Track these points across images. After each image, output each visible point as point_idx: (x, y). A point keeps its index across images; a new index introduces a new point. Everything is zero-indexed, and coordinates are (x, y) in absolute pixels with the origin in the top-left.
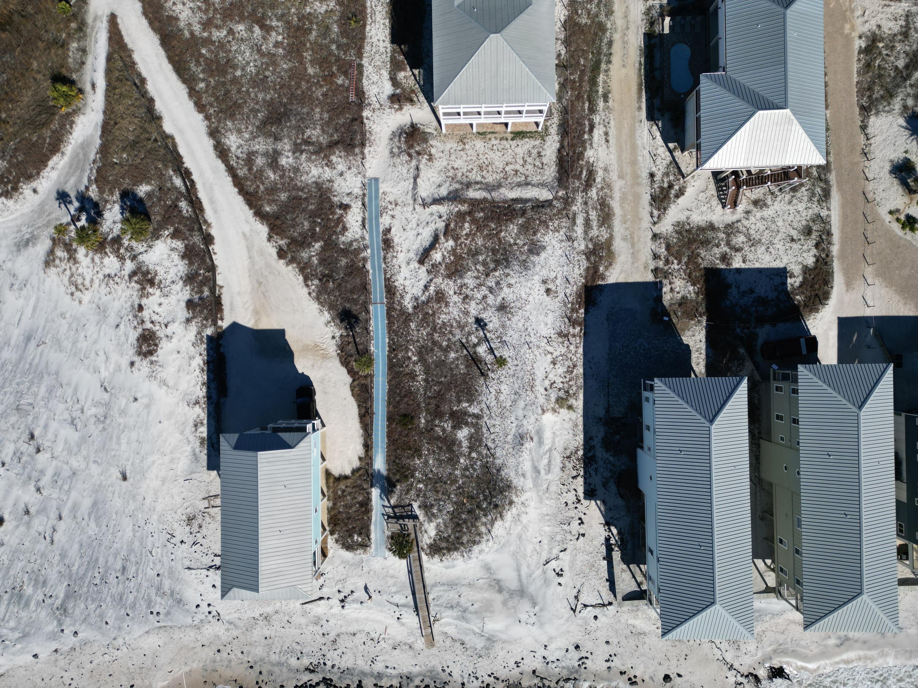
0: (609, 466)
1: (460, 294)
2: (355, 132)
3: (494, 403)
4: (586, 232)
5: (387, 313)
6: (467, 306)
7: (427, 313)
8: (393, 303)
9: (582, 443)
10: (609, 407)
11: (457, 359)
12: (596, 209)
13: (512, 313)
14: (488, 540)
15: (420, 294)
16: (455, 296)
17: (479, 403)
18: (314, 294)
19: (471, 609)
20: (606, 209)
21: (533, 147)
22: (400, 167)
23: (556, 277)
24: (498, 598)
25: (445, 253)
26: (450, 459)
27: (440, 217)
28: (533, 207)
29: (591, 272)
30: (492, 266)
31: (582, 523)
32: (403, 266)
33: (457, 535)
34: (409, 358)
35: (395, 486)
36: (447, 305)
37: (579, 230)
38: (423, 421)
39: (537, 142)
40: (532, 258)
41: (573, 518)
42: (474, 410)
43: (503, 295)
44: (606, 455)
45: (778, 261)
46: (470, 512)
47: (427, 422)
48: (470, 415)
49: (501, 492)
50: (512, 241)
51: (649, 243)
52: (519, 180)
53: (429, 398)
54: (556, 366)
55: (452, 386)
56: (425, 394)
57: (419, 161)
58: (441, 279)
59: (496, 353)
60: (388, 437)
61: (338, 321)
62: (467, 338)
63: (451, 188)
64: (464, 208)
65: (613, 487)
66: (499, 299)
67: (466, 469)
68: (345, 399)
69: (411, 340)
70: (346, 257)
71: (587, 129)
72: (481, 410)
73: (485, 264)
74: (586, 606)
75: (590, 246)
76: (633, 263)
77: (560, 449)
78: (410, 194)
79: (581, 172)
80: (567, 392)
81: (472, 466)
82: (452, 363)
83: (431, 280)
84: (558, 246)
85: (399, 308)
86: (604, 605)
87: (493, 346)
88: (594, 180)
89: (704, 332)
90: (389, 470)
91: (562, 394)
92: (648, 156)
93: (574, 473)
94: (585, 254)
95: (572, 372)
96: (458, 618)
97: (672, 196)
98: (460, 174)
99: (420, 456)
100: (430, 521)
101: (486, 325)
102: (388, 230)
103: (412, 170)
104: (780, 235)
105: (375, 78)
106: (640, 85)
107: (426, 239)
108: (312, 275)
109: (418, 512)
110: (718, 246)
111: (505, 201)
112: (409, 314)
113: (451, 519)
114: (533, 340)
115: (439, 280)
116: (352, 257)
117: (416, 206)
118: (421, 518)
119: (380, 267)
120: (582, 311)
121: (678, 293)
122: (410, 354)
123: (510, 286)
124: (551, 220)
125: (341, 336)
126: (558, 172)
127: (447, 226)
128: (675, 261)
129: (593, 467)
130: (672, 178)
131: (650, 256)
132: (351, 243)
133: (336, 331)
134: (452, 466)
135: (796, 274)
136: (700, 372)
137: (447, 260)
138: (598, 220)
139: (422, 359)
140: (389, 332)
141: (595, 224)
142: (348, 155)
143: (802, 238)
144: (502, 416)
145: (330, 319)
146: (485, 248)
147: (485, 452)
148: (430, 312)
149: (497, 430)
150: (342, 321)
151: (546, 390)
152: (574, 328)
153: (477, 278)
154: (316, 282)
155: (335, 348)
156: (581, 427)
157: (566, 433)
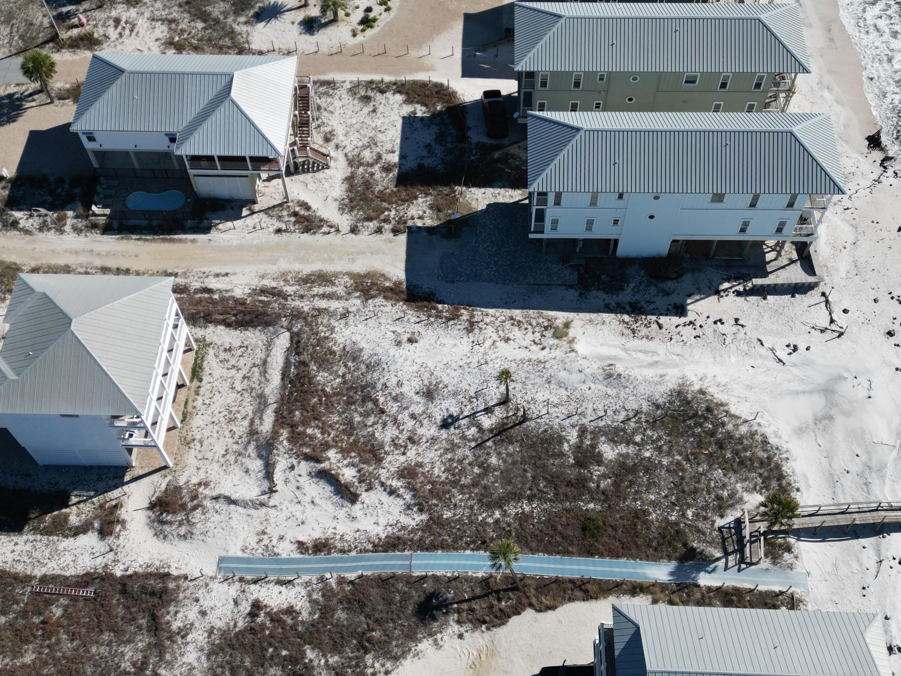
0: (641, 288)
1: (406, 447)
2: (143, 588)
3: (563, 409)
4: (339, 298)
5: (427, 550)
6: (424, 440)
7: (431, 491)
8: (411, 540)
9: (613, 316)
10: (565, 285)
11: (499, 454)
12: (311, 287)
13: (437, 384)
14: (759, 425)
15: (402, 502)
16: (408, 454)
17: (563, 428)
18: (389, 665)
19: (864, 457)
20: (313, 278)
21: (216, 356)
22: (209, 524)
23: (394, 332)
24: (840, 421)
25: (345, 462)
26: (647, 470)
27: (292, 468)
28: (298, 354)
29: (389, 294)
30: (370, 405)
31: (720, 320)
32: (356, 525)
33: (756, 464)
34: (497, 521)
35: (693, 549)
36: (420, 465)
37: (334, 305)
38: (591, 506)
39: (211, 351)
40: (366, 357)
41: (715, 331)
42: (573, 436)
43: (412, 394)
44: (628, 289)
45: (396, 124)
46: (721, 445)
47: (592, 499)
48: (581, 441)
49: (688, 403)
50: (339, 380)
51: (360, 237)
52: (257, 374)
53: (556, 494)
54: (512, 337)
55: (539, 462)
56: (551, 501)
57: (205, 497)
58: (381, 471)
59: (491, 403)
60: (618, 556)
61: (435, 625)
62: (470, 441)
63: (253, 455)
64: (285, 433)
65: (669, 285)
66: (417, 398)
67: (659, 449)
68: (560, 622)
69: (469, 517)
70: (334, 610)
71: (207, 296)
72: (573, 426)
73: (366, 415)
74: (832, 321)
75: (358, 294)
76: (384, 253)
77: (623, 340)
78: (252, 512)
79: (261, 301)
80: (546, 328)
81: (653, 442)
82: (505, 461)
83: (382, 484)
84: (352, 328)
85: (420, 533)
86: (827, 302)
87: (482, 407)
88: (274, 288)
89: (473, 190)
90: (669, 558)
91: (549, 334)
92: (254, 234)
93: (655, 326)
94: (367, 300)
95: (519, 322)
96: (882, 478)
97: (306, 214)
98: (235, 447)
99: (645, 513)
100: (741, 500)
101: (451, 416)
102: (301, 545)
103: (217, 507)
104: (366, 121)
105: (68, 558)
106: (164, 240)
107: (321, 491)
108: (357, 665)
109: (730, 518)
110: (372, 174)
111: (283, 387)
112: (431, 519)
113: (735, 472)
114: (475, 360)
115: (383, 474)
116: (335, 601)
117: (271, 504)
118: (738, 514)
119: (355, 559)
120: (440, 306)
121: (425, 212)
122: (490, 520)
123: (400, 384)
124: (317, 333)
125: (459, 622)
126: (255, 327)
127: (308, 458)
128: (386, 213)
129: (645, 306)
130: (285, 213)
131: (378, 237)
132: (313, 602)
133: (450, 631)
134: (656, 467)
135: (412, 109)
136: (522, 195)
137: (357, 460)
138: (325, 286)
139: (499, 503)
140: (456, 549)
141: (329, 290)
142: (176, 601)
143: (372, 104)
144: (581, 400)
145: (431, 641)
146: (343, 412)
147: (632, 425)
148: (429, 487)
149: (601, 407)
150: (434, 619)
151: (543, 348)
152: (462, 315)
153: (385, 425)
154: (369, 659)
155: (477, 634)
156: (593, 316)
157: (601, 332)
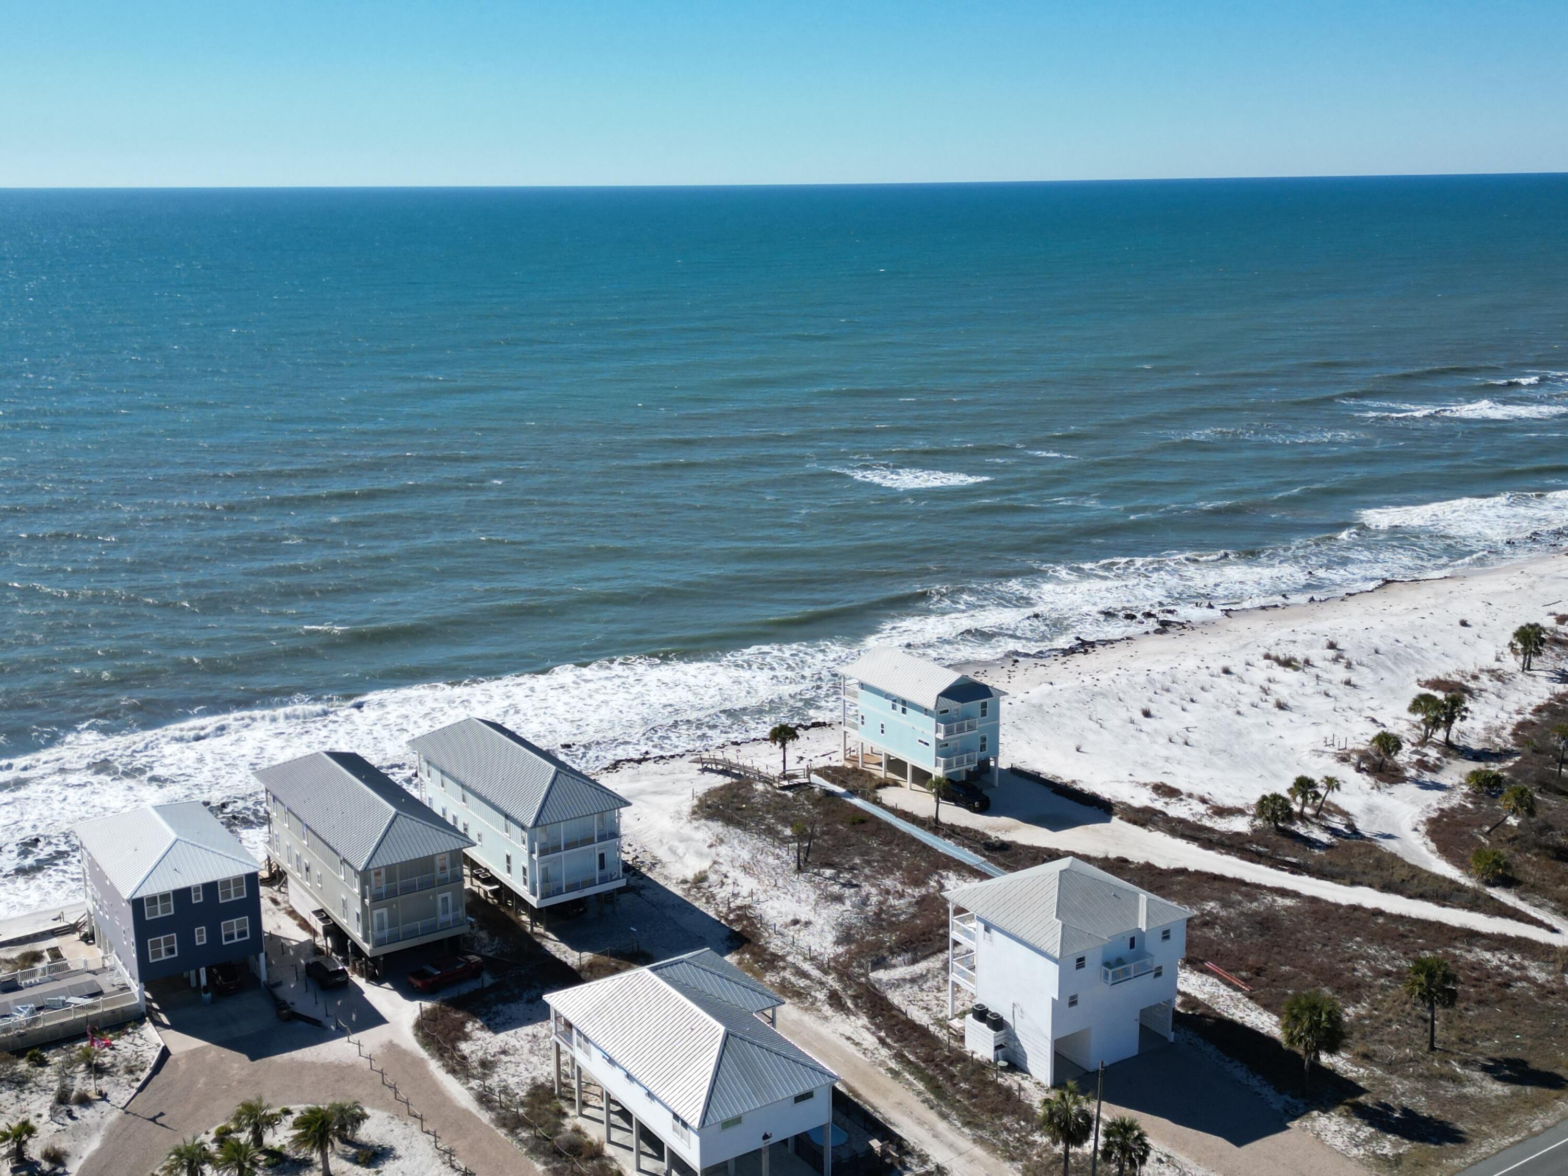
4: (797, 968)
5: (961, 862)
7: (918, 871)
8: (964, 869)
12: (804, 989)
20: (789, 995)
23: (798, 934)
29: (759, 950)
35: (825, 796)
36: (904, 883)
40: (843, 934)
43: (848, 906)
50: (881, 935)
52: (929, 984)
59: (812, 875)
66: (849, 903)
71: (888, 1040)
73: (895, 916)
75: (780, 964)
77: (670, 864)
79: (855, 1004)
80: (699, 889)
84: (822, 950)
87: (820, 878)
88: (830, 1005)
90: (842, 800)
94: (780, 957)
95: (707, 899)
101: (845, 887)
105: (1207, 989)
106: (858, 1096)
111: (925, 957)
113: (746, 796)
124: (852, 958)
135: (476, 1031)
